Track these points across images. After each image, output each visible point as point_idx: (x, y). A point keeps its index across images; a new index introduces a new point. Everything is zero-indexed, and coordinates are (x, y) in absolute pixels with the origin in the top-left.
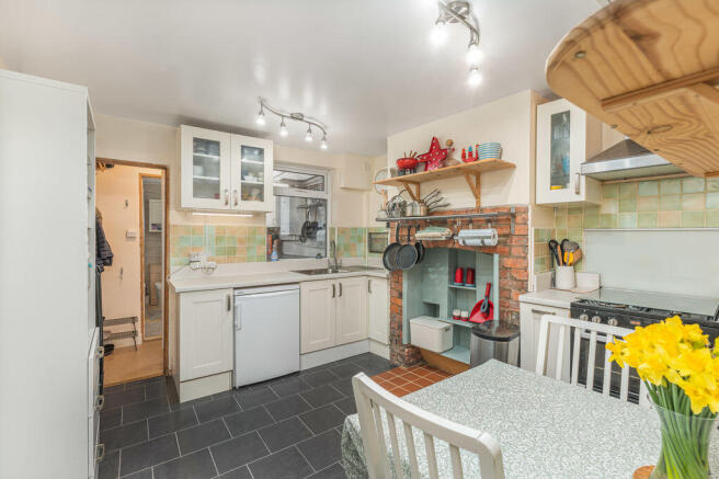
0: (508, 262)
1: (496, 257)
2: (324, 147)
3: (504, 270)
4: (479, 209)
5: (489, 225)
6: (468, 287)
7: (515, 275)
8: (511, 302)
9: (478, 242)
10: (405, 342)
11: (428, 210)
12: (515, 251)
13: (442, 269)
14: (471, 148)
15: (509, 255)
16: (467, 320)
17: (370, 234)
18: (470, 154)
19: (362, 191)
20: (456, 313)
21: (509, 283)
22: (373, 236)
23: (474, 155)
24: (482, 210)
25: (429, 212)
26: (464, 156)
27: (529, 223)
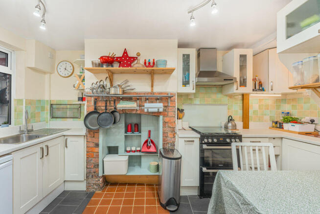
0: (167, 119)
1: (161, 117)
2: (43, 28)
3: (165, 123)
4: (152, 93)
5: (158, 101)
6: (137, 133)
7: (170, 125)
8: (168, 139)
9: (156, 110)
10: (101, 174)
11: (123, 91)
12: (170, 114)
13: (120, 125)
14: (149, 60)
15: (167, 116)
16: (140, 151)
17: (51, 105)
18: (149, 63)
19: (45, 73)
20: (128, 149)
21: (167, 129)
22: (54, 106)
23: (152, 64)
24: (154, 93)
25: (124, 92)
26: (145, 63)
27: (176, 101)
